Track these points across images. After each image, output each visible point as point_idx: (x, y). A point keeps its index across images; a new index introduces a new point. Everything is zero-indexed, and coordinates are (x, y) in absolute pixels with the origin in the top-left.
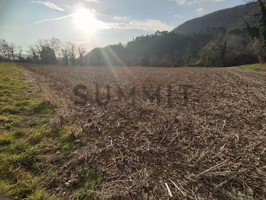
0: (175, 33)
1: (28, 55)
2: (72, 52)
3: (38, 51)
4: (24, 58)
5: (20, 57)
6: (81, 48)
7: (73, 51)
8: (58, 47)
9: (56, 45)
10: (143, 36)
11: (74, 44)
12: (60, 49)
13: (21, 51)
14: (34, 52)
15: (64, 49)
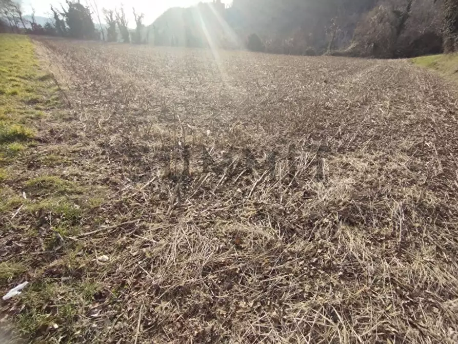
2: (121, 15)
3: (62, 12)
4: (40, 26)
5: (34, 23)
7: (123, 13)
14: (55, 14)
15: (107, 9)
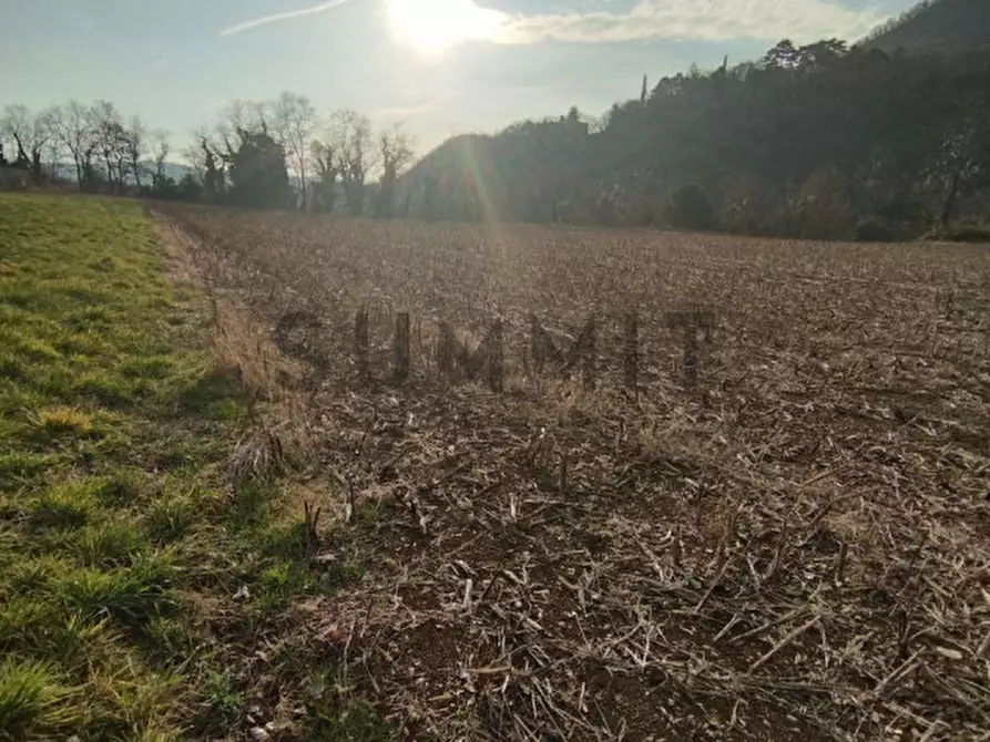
0: (887, 49)
1: (189, 169)
2: (353, 156)
3: (224, 153)
4: (171, 180)
5: (159, 175)
6: (392, 138)
7: (358, 150)
8: (301, 135)
9: (293, 125)
10: (695, 75)
11: (365, 121)
12: (308, 140)
13: (165, 148)
14: (209, 155)
15: (323, 144)
